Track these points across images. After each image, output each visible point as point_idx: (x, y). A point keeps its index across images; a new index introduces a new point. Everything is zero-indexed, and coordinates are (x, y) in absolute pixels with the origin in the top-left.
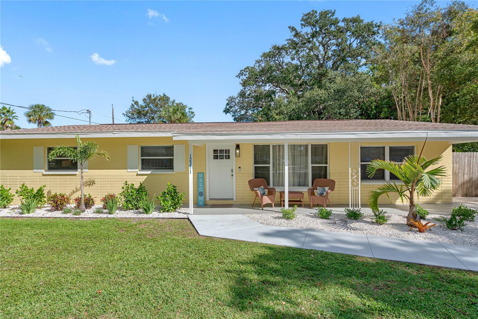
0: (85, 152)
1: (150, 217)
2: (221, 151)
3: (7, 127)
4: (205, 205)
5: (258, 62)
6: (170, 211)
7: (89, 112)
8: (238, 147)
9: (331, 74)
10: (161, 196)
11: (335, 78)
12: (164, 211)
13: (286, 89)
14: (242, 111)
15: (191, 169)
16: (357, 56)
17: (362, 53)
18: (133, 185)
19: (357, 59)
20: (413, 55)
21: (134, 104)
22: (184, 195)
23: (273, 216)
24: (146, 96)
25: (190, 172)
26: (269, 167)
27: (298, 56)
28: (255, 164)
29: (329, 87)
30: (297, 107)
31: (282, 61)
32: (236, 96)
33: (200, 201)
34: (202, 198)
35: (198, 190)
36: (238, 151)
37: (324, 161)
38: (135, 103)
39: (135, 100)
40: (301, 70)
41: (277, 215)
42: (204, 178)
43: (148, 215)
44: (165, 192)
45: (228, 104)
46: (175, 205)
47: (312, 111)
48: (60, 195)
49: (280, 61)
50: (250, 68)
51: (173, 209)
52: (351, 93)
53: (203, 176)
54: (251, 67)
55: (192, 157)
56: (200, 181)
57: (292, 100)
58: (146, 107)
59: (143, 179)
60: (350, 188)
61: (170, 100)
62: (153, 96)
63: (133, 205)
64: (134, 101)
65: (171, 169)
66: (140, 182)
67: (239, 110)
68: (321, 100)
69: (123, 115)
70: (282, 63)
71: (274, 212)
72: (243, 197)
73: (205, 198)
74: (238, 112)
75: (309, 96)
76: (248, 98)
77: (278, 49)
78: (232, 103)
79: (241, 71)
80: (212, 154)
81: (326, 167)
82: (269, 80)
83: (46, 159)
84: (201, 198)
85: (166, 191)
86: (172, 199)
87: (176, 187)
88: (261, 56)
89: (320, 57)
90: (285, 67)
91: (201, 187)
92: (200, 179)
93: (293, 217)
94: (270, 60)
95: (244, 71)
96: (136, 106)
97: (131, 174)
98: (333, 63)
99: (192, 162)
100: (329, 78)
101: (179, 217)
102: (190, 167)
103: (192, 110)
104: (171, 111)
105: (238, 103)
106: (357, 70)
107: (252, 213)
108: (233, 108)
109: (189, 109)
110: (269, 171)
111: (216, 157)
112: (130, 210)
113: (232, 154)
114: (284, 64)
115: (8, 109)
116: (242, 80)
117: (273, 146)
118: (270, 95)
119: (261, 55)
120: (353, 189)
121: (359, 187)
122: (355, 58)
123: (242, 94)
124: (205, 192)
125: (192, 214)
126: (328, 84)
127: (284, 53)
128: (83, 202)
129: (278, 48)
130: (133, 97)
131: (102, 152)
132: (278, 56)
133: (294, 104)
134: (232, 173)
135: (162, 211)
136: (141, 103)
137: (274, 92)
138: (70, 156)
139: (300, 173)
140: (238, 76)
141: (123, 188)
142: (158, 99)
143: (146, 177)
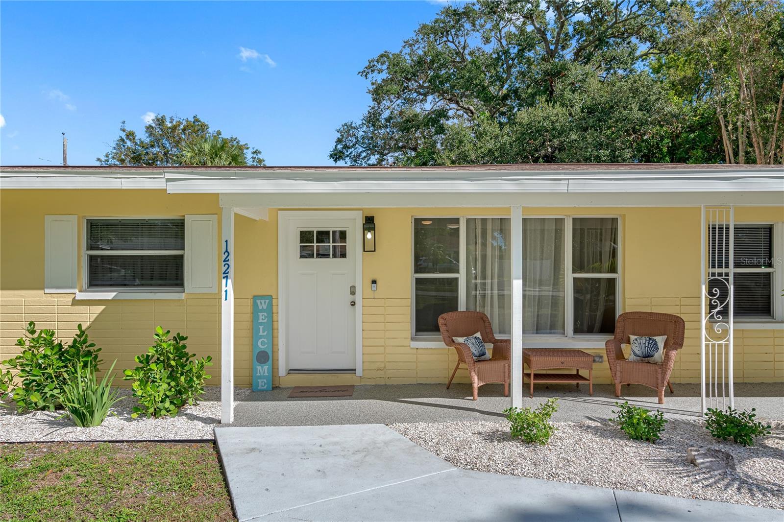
1: (92, 438)
2: (323, 236)
4: (273, 388)
5: (407, 44)
6: (163, 412)
8: (369, 223)
9: (576, 71)
10: (137, 369)
11: (585, 81)
12: (142, 416)
13: (472, 108)
14: (372, 157)
15: (228, 286)
16: (631, 35)
17: (643, 26)
18: (53, 334)
19: (628, 43)
20: (769, 24)
21: (124, 137)
22: (210, 364)
23: (479, 428)
24: (153, 120)
25: (223, 293)
26: (457, 279)
27: (498, 35)
28: (416, 272)
29: (570, 100)
30: (499, 145)
31: (462, 43)
32: (358, 122)
33: (260, 377)
34: (266, 367)
35: (253, 345)
36: (369, 236)
37: (606, 265)
38: (128, 136)
39: (128, 128)
40: (505, 66)
41: (490, 425)
42: (271, 312)
43: (88, 430)
44: (148, 356)
45: (339, 141)
46: (180, 392)
47: (532, 156)
49: (459, 43)
50: (391, 56)
51: (172, 407)
52: (625, 113)
53: (271, 305)
54: (393, 55)
55: (231, 249)
56: (260, 321)
57: (487, 128)
58: (153, 146)
60: (704, 343)
62: (171, 122)
63: (48, 395)
64: (124, 130)
65: (177, 285)
66: (80, 326)
67: (364, 154)
68: (554, 129)
70: (464, 48)
71: (478, 414)
72: (383, 365)
73: (274, 369)
74: (363, 159)
75: (526, 120)
76: (386, 127)
77: (454, 15)
78: (350, 138)
79: (370, 62)
80: (294, 244)
81: (612, 283)
82: (436, 87)
84: (263, 370)
85: (151, 352)
86: (168, 378)
87: (186, 338)
88: (415, 32)
89: (549, 37)
90: (469, 58)
91: (261, 337)
92: (260, 314)
93: (547, 435)
94: (436, 41)
95: (378, 61)
96: (129, 143)
97: (55, 299)
98: (577, 50)
99: (232, 263)
100: (571, 80)
101: (184, 438)
102: (224, 281)
103: (259, 156)
104: (207, 151)
105: (363, 138)
106: (632, 64)
107: (413, 419)
108: (353, 149)
109: (253, 153)
110: (456, 290)
111: (306, 253)
112: (39, 412)
113: (354, 243)
114: (466, 52)
116: (373, 84)
117: (468, 221)
118: (436, 119)
119: (417, 28)
120: (713, 346)
121: (728, 340)
122: (624, 40)
123: (372, 119)
124: (275, 351)
125: (228, 425)
126: (568, 95)
127: (468, 26)
129: (455, 13)
130: (124, 122)
132: (453, 33)
133: (491, 139)
134: (351, 298)
135: (135, 415)
136: (142, 136)
137: (442, 114)
139: (539, 296)
140: (365, 74)
141: (20, 343)
142: (182, 127)
143: (101, 308)
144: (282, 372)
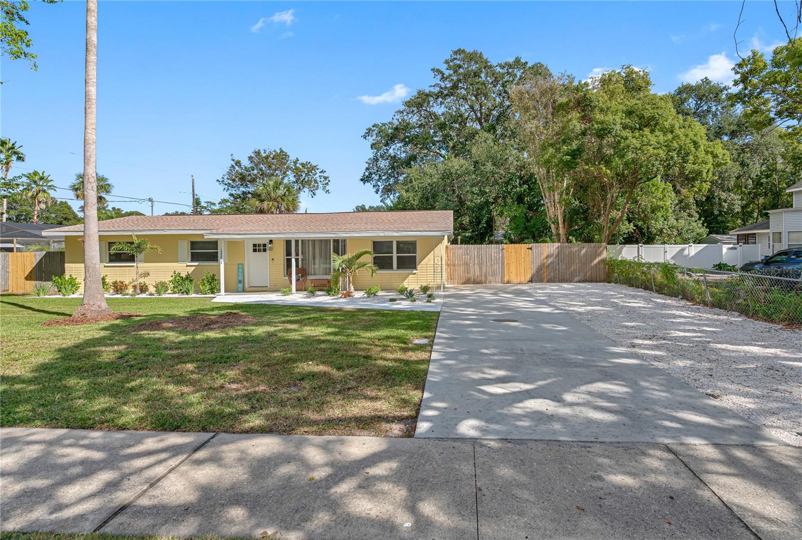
0: (139, 247)
1: (189, 297)
2: (259, 245)
3: (40, 202)
4: (243, 291)
6: (207, 293)
7: (150, 200)
8: (272, 242)
10: (201, 282)
12: (201, 293)
13: (438, 151)
15: (221, 261)
18: (180, 274)
21: (234, 165)
24: (252, 153)
33: (239, 288)
34: (241, 285)
35: (238, 278)
36: (270, 246)
38: (236, 164)
39: (236, 159)
42: (243, 268)
43: (187, 295)
48: (120, 282)
51: (210, 292)
53: (243, 266)
55: (223, 251)
56: (240, 271)
58: (253, 170)
59: (191, 270)
61: (290, 159)
62: (265, 153)
63: (179, 289)
64: (233, 160)
65: (215, 260)
66: (188, 272)
69: (218, 183)
72: (276, 284)
73: (244, 285)
77: (425, 95)
78: (373, 168)
80: (251, 248)
83: (108, 252)
85: (205, 278)
91: (240, 276)
96: (237, 168)
97: (182, 265)
99: (223, 255)
104: (272, 186)
108: (374, 175)
111: (255, 250)
112: (177, 294)
113: (268, 248)
115: (41, 175)
124: (244, 280)
125: (222, 295)
128: (138, 287)
130: (232, 155)
131: (155, 246)
132: (425, 105)
135: (199, 293)
136: (246, 163)
138: (127, 250)
141: (172, 276)
142: (272, 156)
143: (194, 268)
144: (246, 286)
